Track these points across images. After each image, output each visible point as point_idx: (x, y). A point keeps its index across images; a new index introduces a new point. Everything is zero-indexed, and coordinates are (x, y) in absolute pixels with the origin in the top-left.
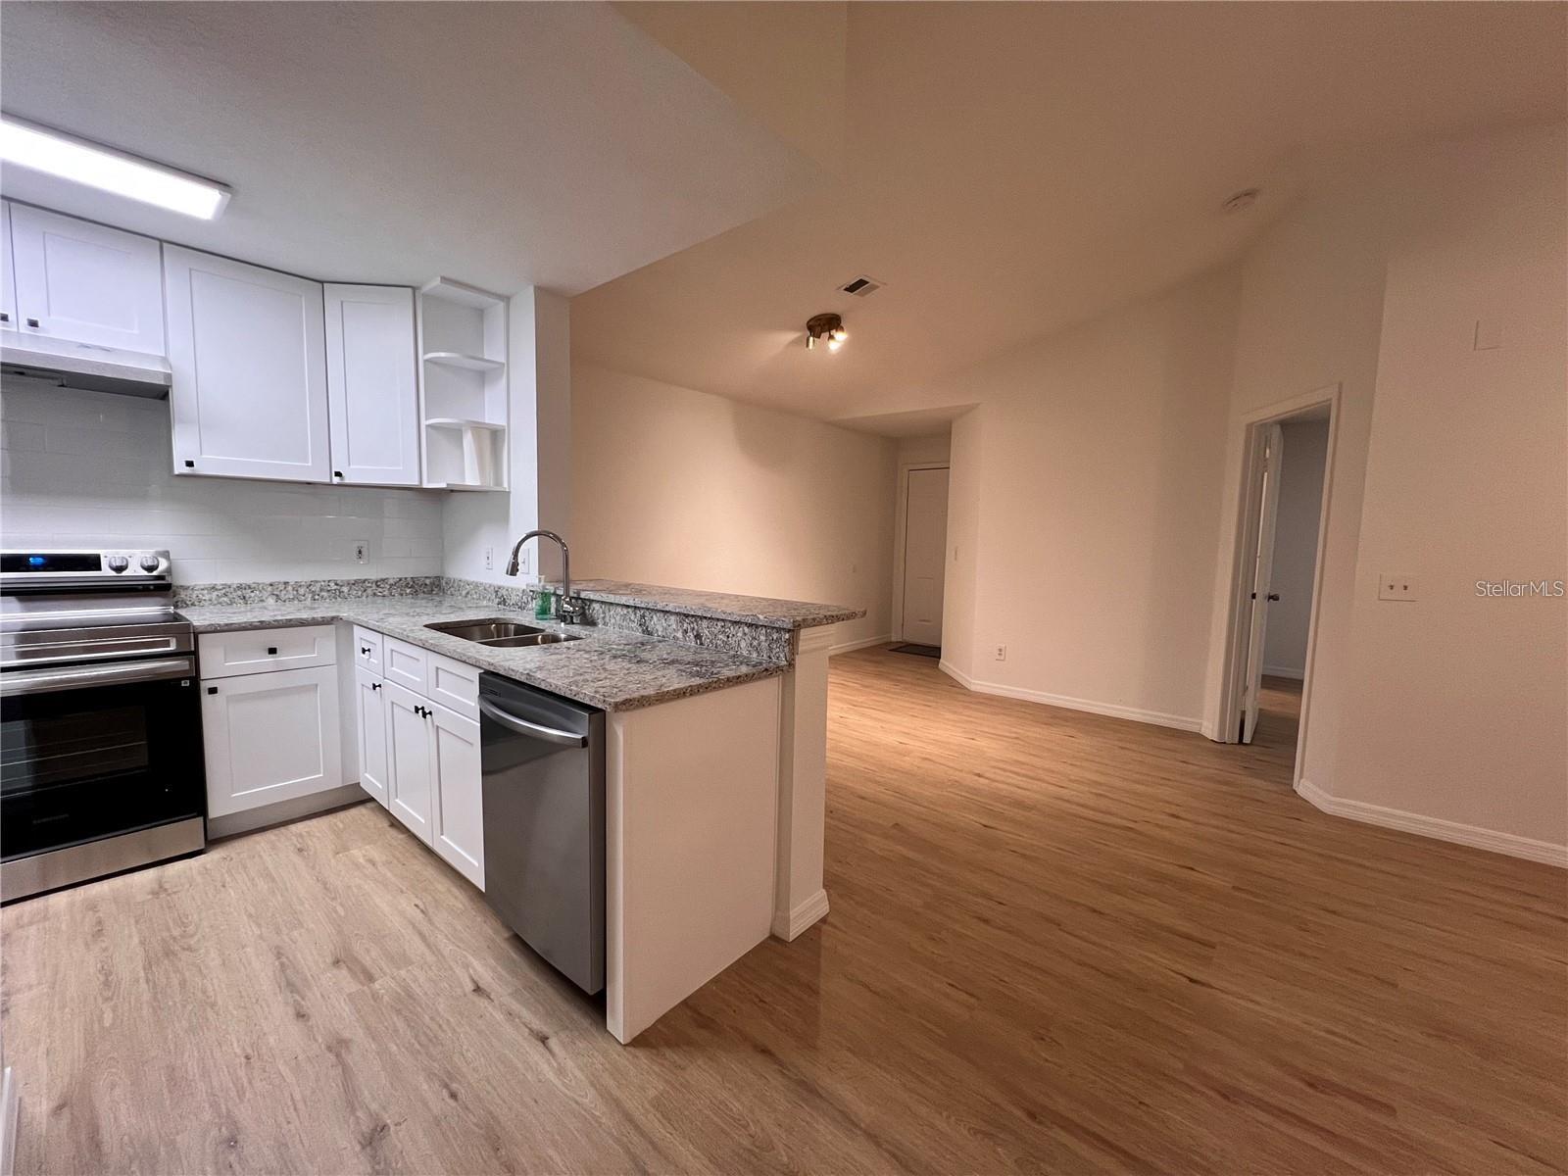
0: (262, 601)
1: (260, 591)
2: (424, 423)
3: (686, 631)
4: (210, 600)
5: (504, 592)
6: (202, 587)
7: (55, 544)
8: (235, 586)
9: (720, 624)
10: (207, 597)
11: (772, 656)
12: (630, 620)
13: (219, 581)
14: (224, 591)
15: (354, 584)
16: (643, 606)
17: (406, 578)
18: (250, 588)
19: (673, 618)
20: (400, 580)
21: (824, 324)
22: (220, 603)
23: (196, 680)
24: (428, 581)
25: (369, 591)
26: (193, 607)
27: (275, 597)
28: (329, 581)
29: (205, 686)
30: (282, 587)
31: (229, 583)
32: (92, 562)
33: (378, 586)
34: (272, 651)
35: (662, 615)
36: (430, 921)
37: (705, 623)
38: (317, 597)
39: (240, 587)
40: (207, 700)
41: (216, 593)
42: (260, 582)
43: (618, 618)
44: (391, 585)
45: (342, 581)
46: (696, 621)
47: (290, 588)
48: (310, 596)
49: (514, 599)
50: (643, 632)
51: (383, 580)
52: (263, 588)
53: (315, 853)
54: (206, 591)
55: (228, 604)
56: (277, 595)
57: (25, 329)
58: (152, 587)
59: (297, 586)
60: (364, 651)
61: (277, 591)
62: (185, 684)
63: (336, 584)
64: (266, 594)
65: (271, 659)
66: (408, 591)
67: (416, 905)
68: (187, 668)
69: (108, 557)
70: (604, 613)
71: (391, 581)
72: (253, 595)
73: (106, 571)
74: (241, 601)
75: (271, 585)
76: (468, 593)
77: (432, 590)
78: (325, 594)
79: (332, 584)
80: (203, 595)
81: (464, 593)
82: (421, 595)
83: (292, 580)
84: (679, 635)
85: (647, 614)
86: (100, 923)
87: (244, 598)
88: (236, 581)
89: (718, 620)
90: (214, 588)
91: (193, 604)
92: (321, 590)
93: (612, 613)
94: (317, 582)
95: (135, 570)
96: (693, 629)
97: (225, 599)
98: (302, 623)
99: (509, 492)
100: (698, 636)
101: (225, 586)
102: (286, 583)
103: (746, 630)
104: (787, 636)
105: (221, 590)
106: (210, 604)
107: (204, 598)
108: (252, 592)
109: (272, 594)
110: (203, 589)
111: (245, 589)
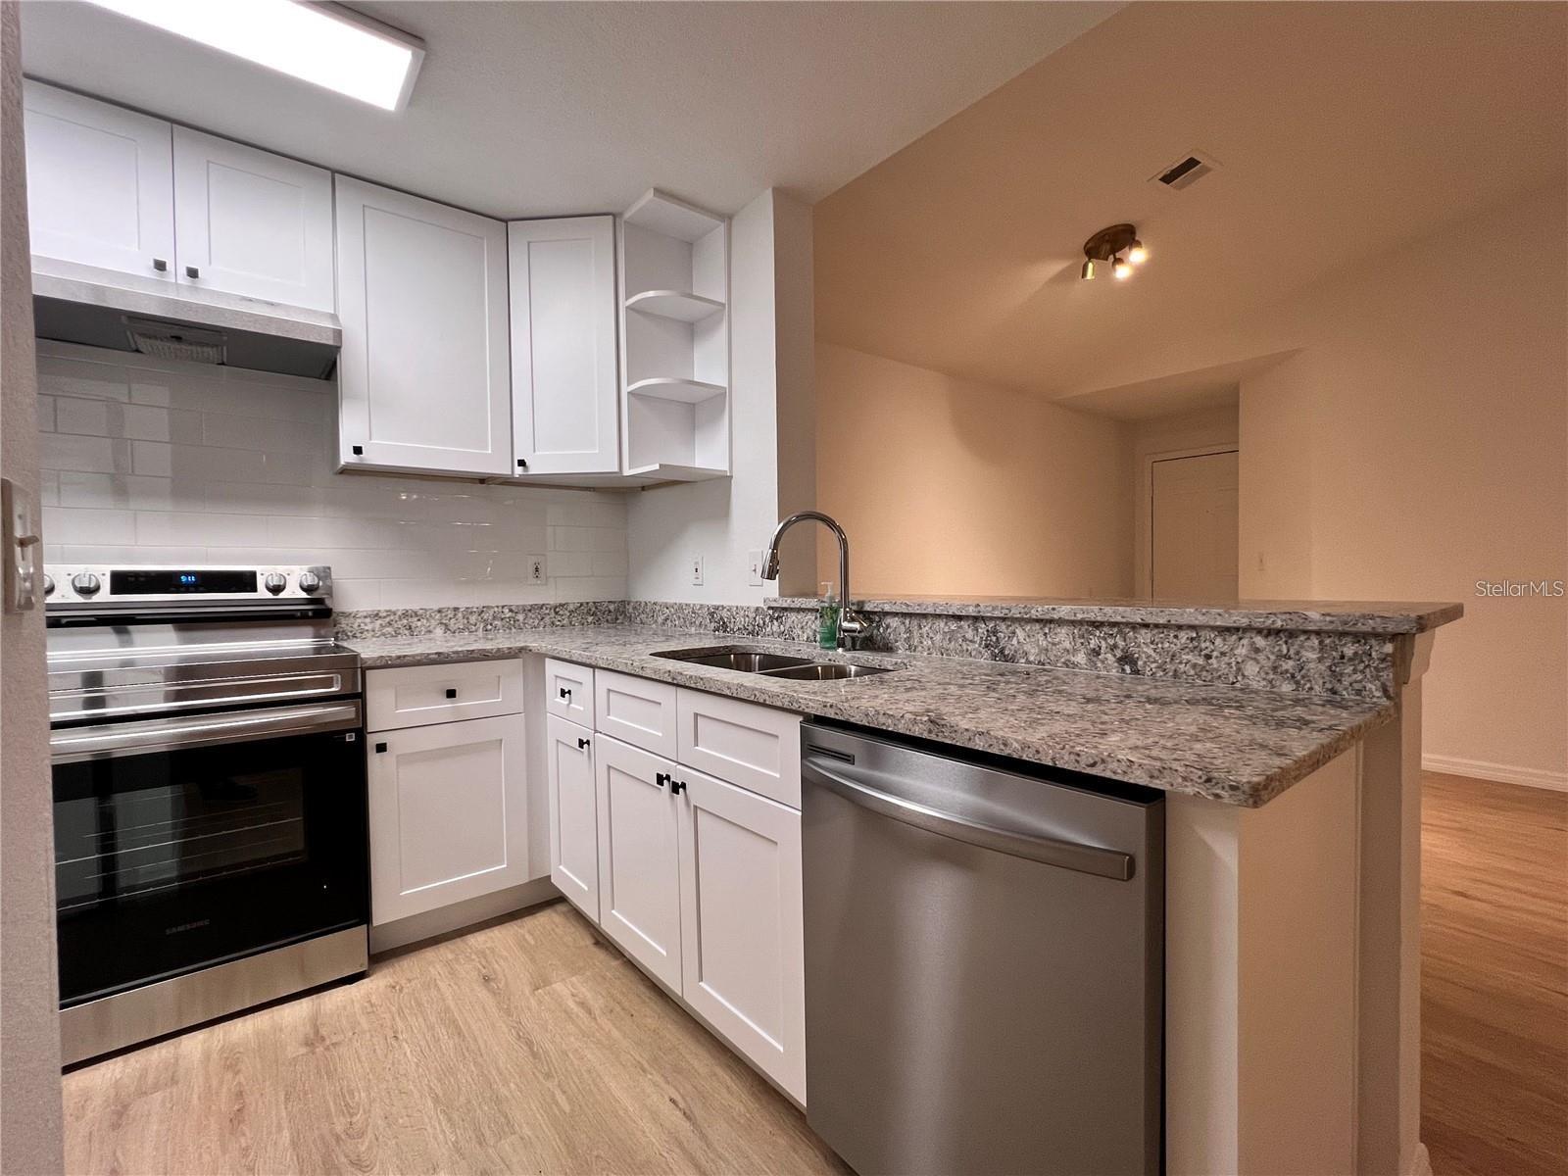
0: (430, 632)
1: (427, 619)
2: (625, 389)
3: (1096, 652)
4: (373, 631)
5: (725, 614)
6: (365, 614)
7: (207, 560)
8: (399, 613)
9: (1184, 636)
10: (369, 627)
11: (1339, 687)
12: (965, 639)
13: (382, 607)
14: (388, 620)
15: (530, 611)
16: (997, 614)
17: (587, 603)
18: (416, 615)
19: (1063, 631)
20: (582, 605)
21: (1111, 242)
22: (384, 634)
23: (361, 733)
24: (612, 607)
25: (547, 620)
26: (355, 640)
27: (443, 627)
28: (503, 607)
29: (372, 741)
30: (451, 614)
31: (394, 609)
32: (246, 582)
33: (556, 613)
34: (451, 694)
35: (1037, 626)
36: (703, 1137)
37: (1144, 636)
38: (489, 627)
39: (406, 614)
40: (374, 760)
41: (379, 622)
42: (427, 608)
43: (938, 637)
44: (571, 612)
45: (517, 606)
46: (1120, 632)
47: (460, 615)
48: (482, 625)
49: (741, 621)
50: (994, 657)
51: (562, 605)
52: (431, 616)
53: (507, 984)
54: (368, 620)
55: (393, 636)
56: (446, 625)
57: (183, 279)
58: (310, 614)
59: (469, 611)
60: (563, 693)
61: (446, 618)
62: (350, 738)
63: (511, 611)
64: (434, 623)
65: (448, 704)
66: (590, 619)
67: (672, 1100)
68: (353, 716)
69: (265, 575)
70: (909, 631)
71: (571, 607)
72: (419, 623)
73: (262, 593)
74: (407, 632)
75: (439, 611)
76: (666, 619)
77: (617, 619)
78: (497, 623)
79: (506, 610)
80: (366, 625)
81: (660, 620)
82: (606, 625)
83: (463, 604)
84: (1080, 658)
85: (1002, 627)
86: (240, 1094)
87: (410, 628)
88: (400, 606)
89: (1180, 627)
90: (377, 616)
91: (354, 636)
92: (494, 618)
93: (924, 630)
94: (488, 607)
95: (293, 592)
96: (1114, 647)
97: (389, 629)
98: (485, 656)
99: (731, 477)
100: (1126, 659)
101: (390, 612)
102: (456, 609)
103: (1260, 641)
104: (1389, 648)
105: (385, 617)
106: (373, 636)
107: (366, 628)
108: (419, 620)
109: (441, 623)
110: (365, 617)
111: (411, 617)
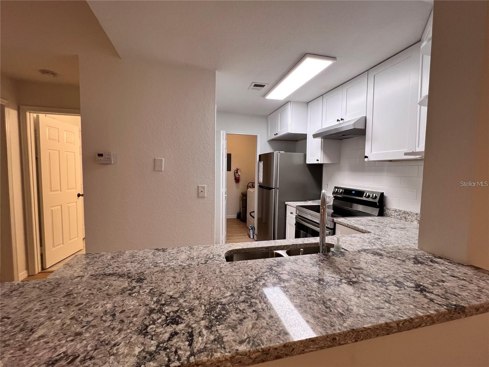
0: (412, 221)
1: (412, 216)
6: (392, 209)
8: (403, 212)
13: (398, 208)
14: (399, 213)
18: (408, 214)
31: (401, 210)
32: (360, 194)
39: (404, 212)
41: (396, 213)
52: (413, 216)
54: (393, 212)
64: (414, 218)
72: (409, 217)
73: (364, 198)
74: (404, 219)
75: (416, 214)
80: (392, 213)
87: (406, 218)
88: (403, 209)
90: (396, 211)
91: (389, 216)
97: (399, 217)
101: (400, 211)
105: (398, 212)
106: (394, 218)
107: (392, 214)
108: (409, 216)
109: (417, 219)
110: (392, 211)
111: (406, 214)
